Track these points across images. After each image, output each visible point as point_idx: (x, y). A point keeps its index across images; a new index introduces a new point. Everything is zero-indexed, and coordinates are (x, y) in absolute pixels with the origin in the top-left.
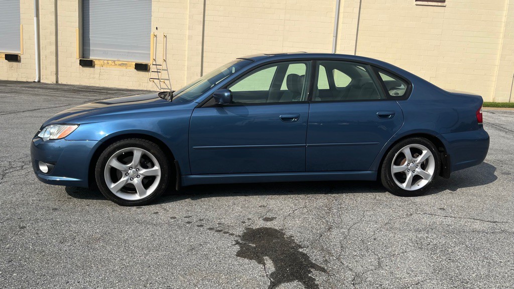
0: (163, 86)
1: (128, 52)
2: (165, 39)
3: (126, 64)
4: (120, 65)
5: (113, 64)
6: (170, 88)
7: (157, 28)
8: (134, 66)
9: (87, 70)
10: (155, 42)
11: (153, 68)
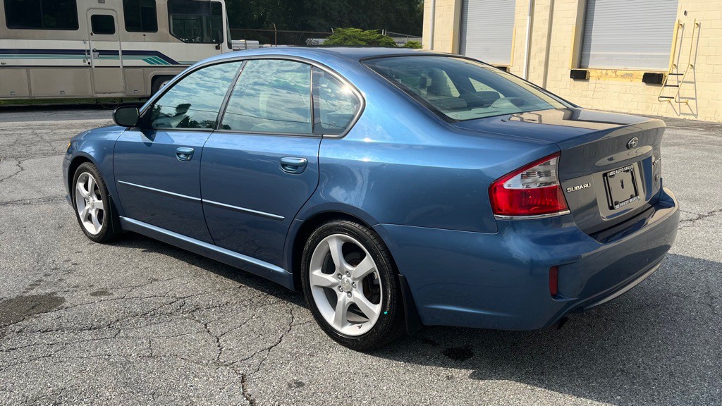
0: (685, 109)
1: (641, 56)
2: (697, 30)
3: (631, 75)
4: (623, 76)
5: (614, 75)
6: (695, 113)
7: (685, 13)
8: (642, 78)
9: (580, 84)
10: (679, 36)
11: (671, 80)
